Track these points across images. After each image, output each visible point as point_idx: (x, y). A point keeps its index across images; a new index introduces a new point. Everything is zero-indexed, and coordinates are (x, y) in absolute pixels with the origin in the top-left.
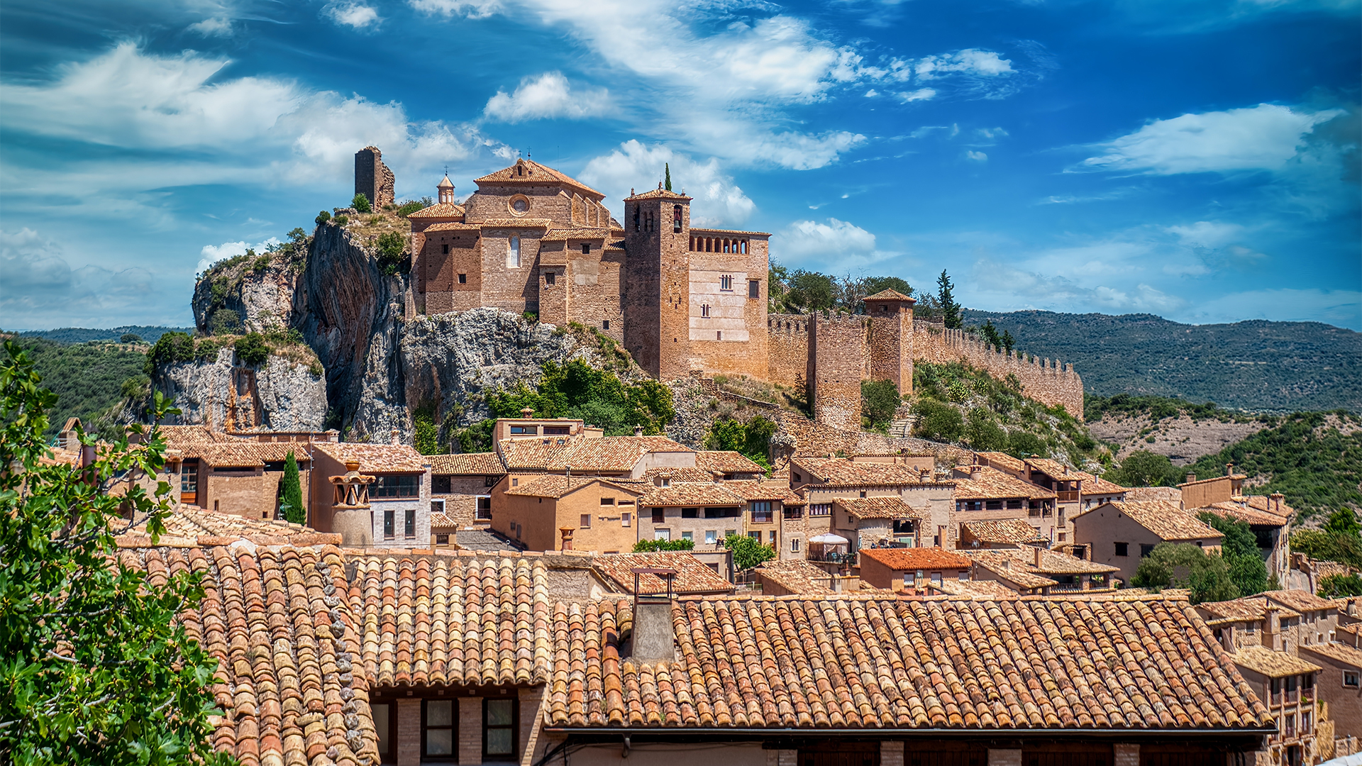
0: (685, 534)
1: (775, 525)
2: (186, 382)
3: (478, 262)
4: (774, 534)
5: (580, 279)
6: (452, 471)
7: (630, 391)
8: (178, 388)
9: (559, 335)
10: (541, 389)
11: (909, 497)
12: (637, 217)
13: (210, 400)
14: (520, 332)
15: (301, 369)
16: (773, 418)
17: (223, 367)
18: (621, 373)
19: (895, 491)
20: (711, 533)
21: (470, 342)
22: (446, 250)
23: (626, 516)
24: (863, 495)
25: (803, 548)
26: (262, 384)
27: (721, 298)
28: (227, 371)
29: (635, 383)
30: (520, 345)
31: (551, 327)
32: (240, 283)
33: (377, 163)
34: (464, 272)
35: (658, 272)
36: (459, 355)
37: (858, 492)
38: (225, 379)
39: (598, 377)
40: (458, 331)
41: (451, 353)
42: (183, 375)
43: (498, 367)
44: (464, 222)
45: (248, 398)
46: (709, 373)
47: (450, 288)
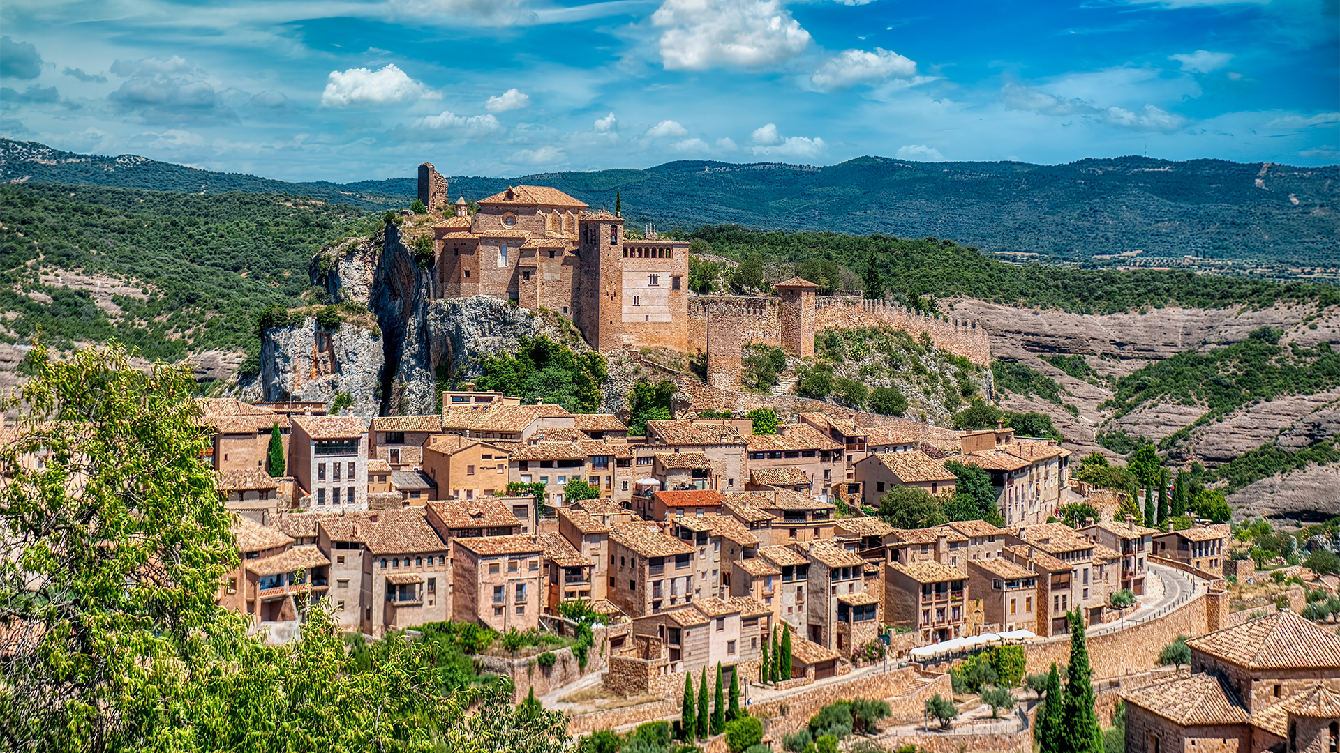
0: (542, 478)
1: (610, 472)
2: (282, 342)
3: (478, 262)
4: (609, 478)
5: (548, 276)
6: (406, 429)
7: (578, 359)
8: (276, 346)
9: (531, 317)
10: (517, 356)
11: (710, 454)
12: (586, 233)
13: (299, 355)
14: (506, 314)
15: (365, 333)
16: (675, 382)
17: (308, 331)
18: (573, 346)
19: (700, 448)
20: (562, 478)
21: (472, 320)
22: (456, 252)
23: (500, 466)
24: (677, 451)
25: (631, 487)
26: (336, 343)
27: (649, 291)
28: (311, 334)
29: (582, 354)
30: (505, 323)
31: (527, 311)
32: (337, 261)
33: (431, 176)
34: (469, 269)
35: (598, 274)
36: (464, 329)
37: (673, 450)
38: (310, 339)
39: (556, 349)
40: (464, 312)
41: (458, 328)
42: (280, 337)
43: (491, 338)
44: (470, 232)
45: (326, 353)
46: (638, 346)
47: (459, 281)
